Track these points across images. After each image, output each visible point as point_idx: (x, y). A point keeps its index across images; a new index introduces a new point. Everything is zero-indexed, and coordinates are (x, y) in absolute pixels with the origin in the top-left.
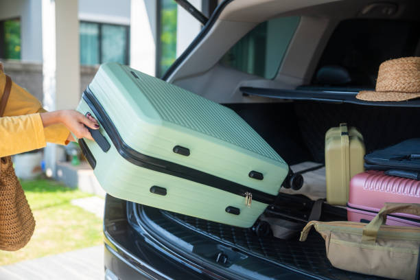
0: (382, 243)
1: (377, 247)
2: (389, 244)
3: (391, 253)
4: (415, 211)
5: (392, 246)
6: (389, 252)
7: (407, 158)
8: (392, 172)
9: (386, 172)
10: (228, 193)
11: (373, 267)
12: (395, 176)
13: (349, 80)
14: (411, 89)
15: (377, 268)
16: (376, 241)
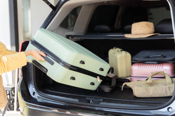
0: (152, 86)
1: (151, 87)
2: (154, 86)
3: (156, 89)
4: (161, 74)
5: (156, 86)
6: (155, 88)
7: (149, 57)
8: (146, 63)
9: (144, 63)
10: (89, 76)
11: (151, 94)
12: (148, 64)
13: (109, 30)
14: (147, 33)
15: (152, 94)
16: (150, 86)
